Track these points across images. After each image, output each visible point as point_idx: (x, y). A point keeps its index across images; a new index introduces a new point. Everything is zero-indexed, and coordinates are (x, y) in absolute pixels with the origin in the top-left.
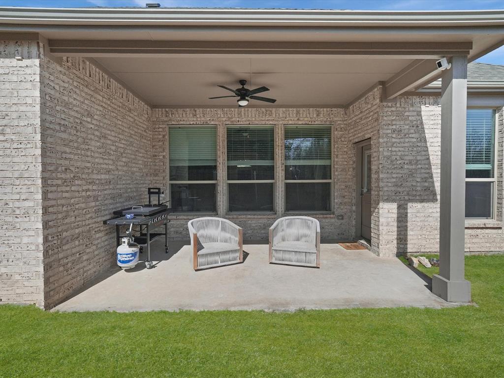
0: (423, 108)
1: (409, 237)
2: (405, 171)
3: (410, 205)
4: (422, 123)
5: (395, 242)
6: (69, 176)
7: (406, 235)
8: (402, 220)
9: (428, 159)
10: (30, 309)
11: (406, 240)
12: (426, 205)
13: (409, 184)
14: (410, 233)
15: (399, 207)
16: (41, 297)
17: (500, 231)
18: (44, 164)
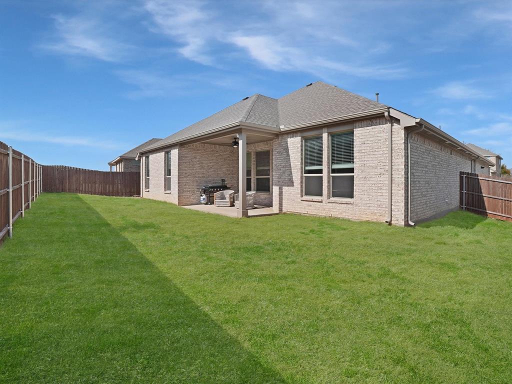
0: (289, 140)
1: (283, 203)
2: (282, 171)
3: (283, 187)
4: (288, 147)
5: (278, 205)
6: (186, 175)
7: (282, 202)
8: (281, 194)
9: (290, 165)
10: (175, 205)
11: (282, 205)
12: (289, 188)
13: (283, 177)
14: (283, 201)
15: (280, 188)
16: (177, 203)
17: (321, 204)
18: (178, 173)
